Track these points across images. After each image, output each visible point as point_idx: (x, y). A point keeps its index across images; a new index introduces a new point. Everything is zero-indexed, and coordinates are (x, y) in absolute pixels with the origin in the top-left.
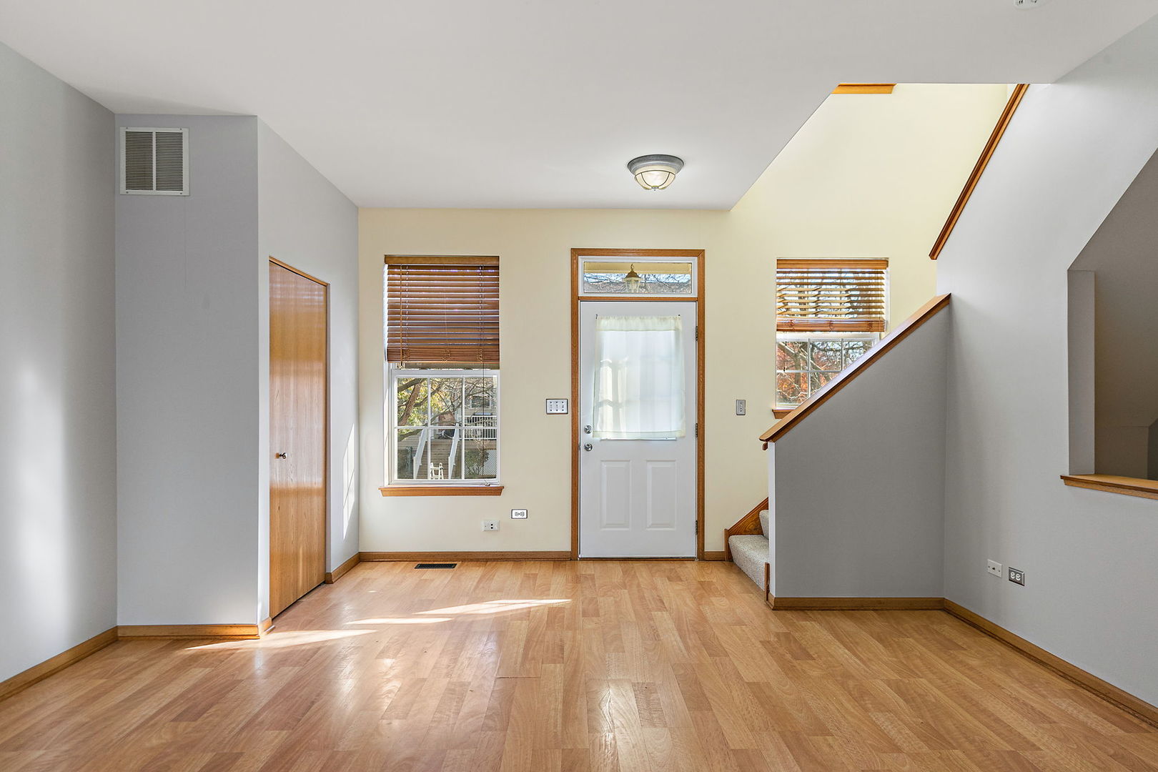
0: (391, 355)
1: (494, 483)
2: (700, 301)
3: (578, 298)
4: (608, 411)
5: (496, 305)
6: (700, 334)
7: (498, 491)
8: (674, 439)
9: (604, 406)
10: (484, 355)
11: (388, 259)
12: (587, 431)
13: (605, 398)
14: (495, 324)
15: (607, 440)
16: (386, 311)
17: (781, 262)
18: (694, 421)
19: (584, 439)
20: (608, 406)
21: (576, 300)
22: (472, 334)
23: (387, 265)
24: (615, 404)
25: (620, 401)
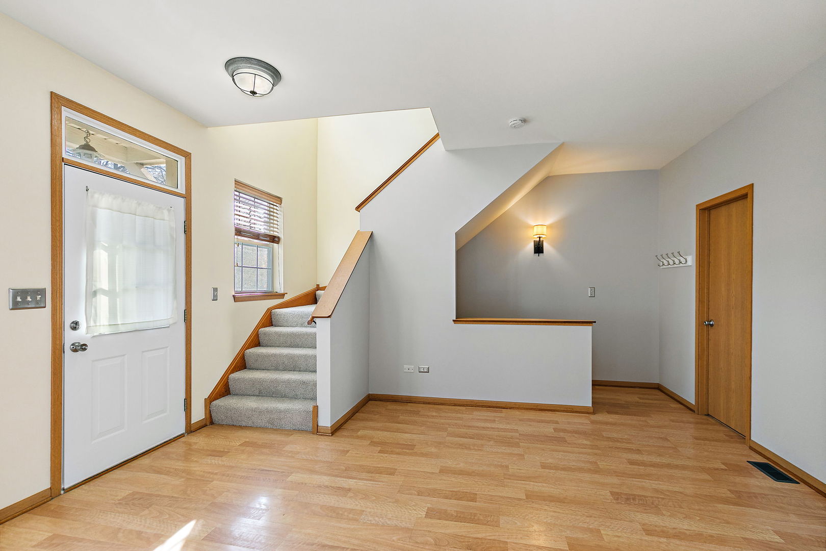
2: (188, 198)
3: (63, 159)
4: (103, 302)
6: (187, 230)
8: (168, 326)
9: (98, 296)
12: (75, 326)
13: (100, 287)
17: (237, 183)
18: (183, 307)
19: (70, 337)
20: (102, 296)
24: (112, 293)
25: (117, 290)
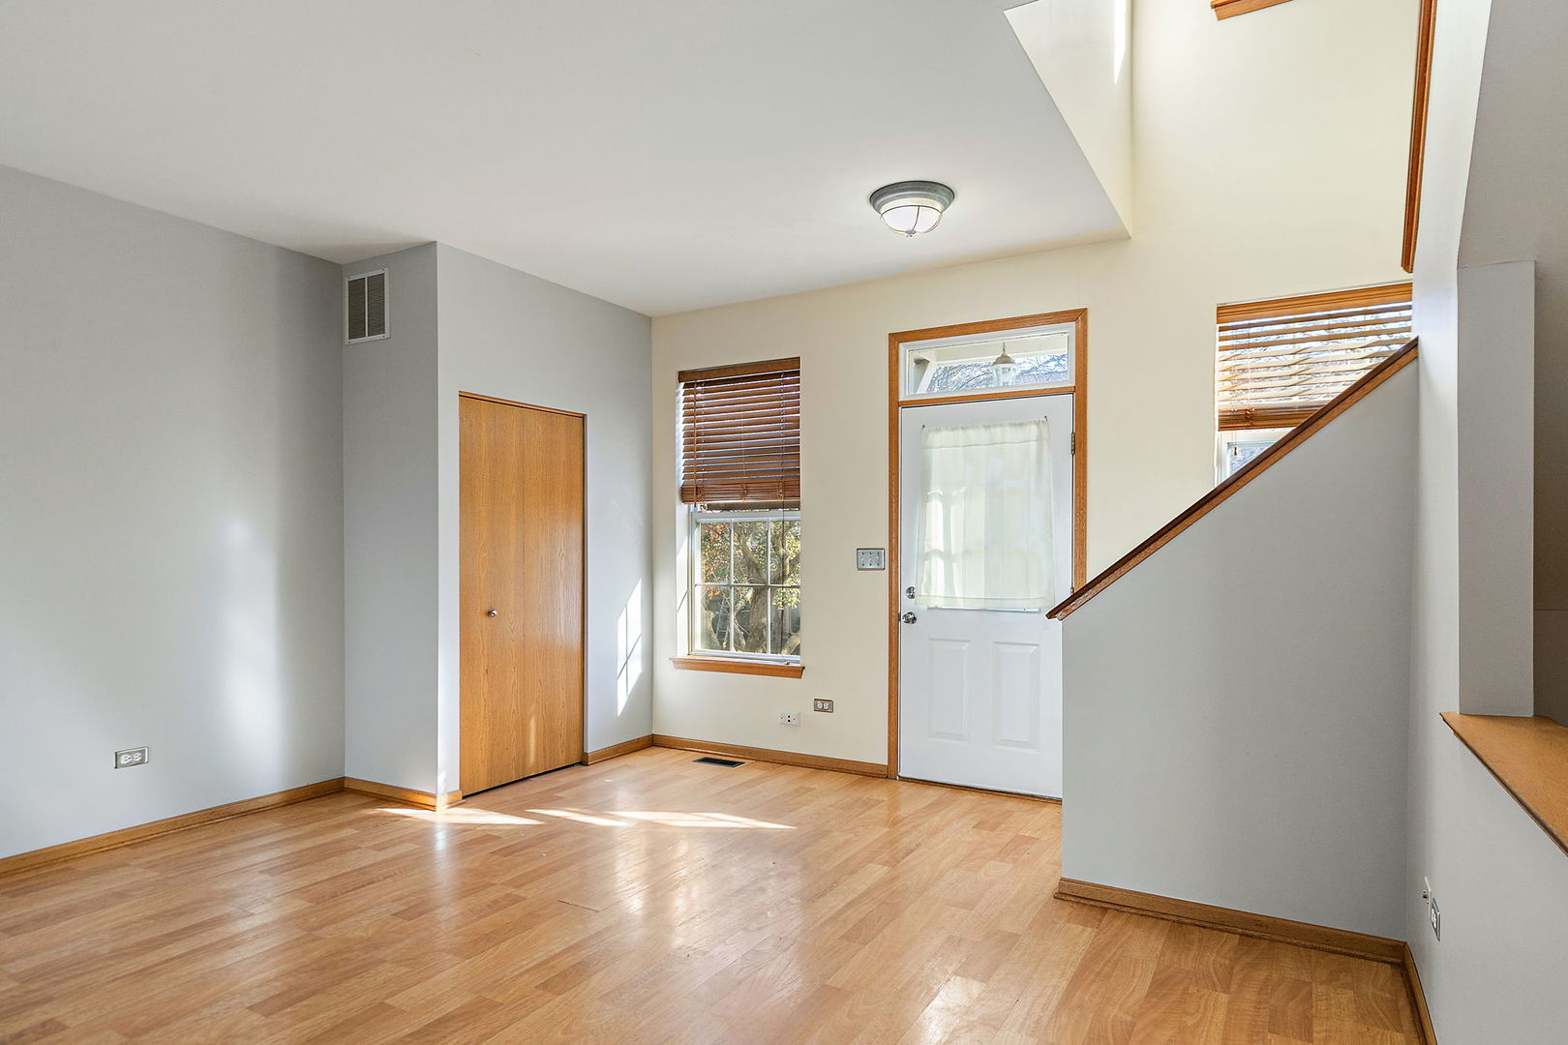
0: (686, 495)
1: (795, 661)
2: (1079, 392)
3: (899, 404)
4: (938, 566)
5: (796, 423)
6: (1079, 445)
7: (798, 672)
8: (1037, 610)
9: (933, 559)
10: (785, 490)
11: (682, 376)
12: (910, 594)
13: (934, 547)
14: (794, 450)
15: (936, 608)
16: (681, 440)
17: (1224, 312)
19: (906, 605)
20: (938, 559)
21: (895, 405)
22: (774, 464)
23: (683, 384)
24: (947, 556)
25: (953, 553)
